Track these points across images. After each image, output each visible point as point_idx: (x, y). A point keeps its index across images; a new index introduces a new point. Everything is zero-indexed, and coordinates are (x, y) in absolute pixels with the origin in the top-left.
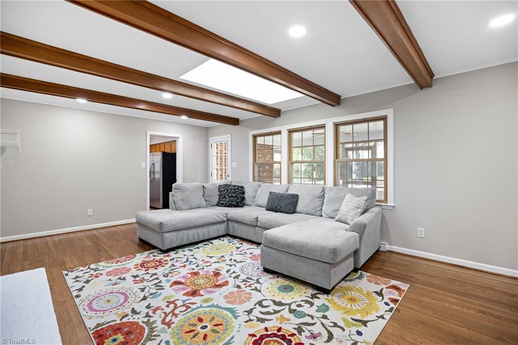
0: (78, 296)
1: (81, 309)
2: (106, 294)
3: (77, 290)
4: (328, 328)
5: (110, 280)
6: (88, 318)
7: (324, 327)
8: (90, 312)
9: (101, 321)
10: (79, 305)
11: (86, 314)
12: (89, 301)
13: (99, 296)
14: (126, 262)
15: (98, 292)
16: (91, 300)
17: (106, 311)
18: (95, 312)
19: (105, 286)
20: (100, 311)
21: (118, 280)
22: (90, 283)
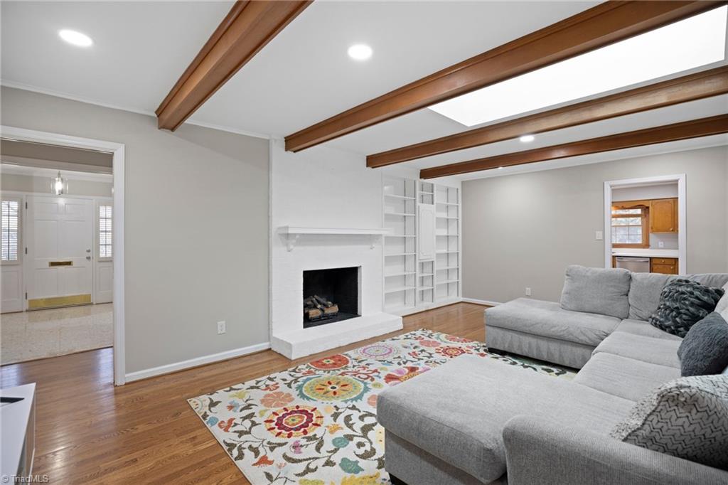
4: (309, 461)
7: (313, 458)
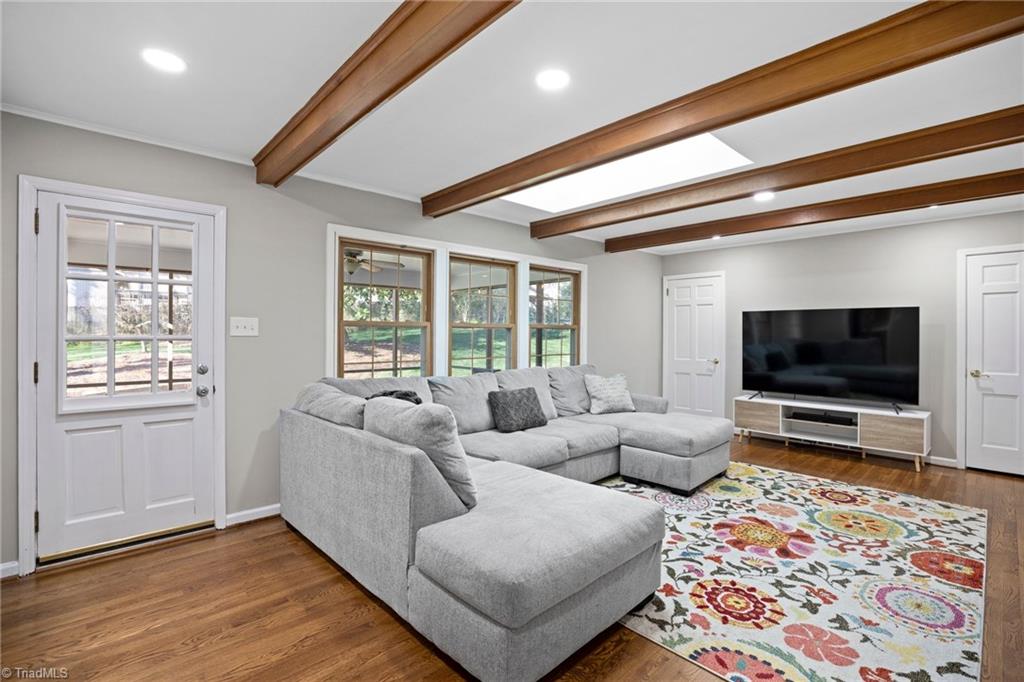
0: (971, 656)
1: (978, 629)
2: (907, 619)
3: (964, 673)
5: (866, 639)
6: (974, 608)
8: (965, 613)
9: (958, 593)
10: (978, 636)
11: (975, 615)
12: (955, 630)
13: (927, 625)
14: (755, 651)
15: (920, 635)
16: (948, 630)
17: (939, 599)
18: (957, 607)
19: (890, 635)
20: (948, 604)
21: (852, 625)
22: (916, 670)
